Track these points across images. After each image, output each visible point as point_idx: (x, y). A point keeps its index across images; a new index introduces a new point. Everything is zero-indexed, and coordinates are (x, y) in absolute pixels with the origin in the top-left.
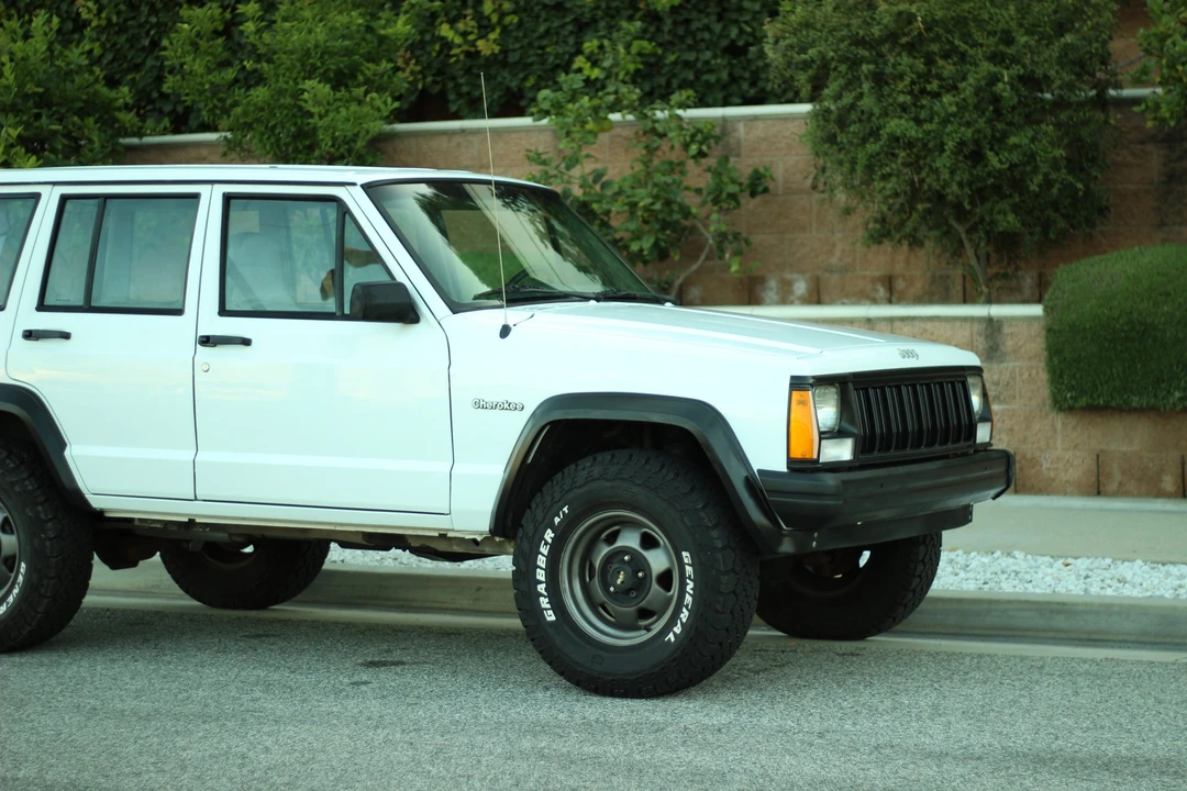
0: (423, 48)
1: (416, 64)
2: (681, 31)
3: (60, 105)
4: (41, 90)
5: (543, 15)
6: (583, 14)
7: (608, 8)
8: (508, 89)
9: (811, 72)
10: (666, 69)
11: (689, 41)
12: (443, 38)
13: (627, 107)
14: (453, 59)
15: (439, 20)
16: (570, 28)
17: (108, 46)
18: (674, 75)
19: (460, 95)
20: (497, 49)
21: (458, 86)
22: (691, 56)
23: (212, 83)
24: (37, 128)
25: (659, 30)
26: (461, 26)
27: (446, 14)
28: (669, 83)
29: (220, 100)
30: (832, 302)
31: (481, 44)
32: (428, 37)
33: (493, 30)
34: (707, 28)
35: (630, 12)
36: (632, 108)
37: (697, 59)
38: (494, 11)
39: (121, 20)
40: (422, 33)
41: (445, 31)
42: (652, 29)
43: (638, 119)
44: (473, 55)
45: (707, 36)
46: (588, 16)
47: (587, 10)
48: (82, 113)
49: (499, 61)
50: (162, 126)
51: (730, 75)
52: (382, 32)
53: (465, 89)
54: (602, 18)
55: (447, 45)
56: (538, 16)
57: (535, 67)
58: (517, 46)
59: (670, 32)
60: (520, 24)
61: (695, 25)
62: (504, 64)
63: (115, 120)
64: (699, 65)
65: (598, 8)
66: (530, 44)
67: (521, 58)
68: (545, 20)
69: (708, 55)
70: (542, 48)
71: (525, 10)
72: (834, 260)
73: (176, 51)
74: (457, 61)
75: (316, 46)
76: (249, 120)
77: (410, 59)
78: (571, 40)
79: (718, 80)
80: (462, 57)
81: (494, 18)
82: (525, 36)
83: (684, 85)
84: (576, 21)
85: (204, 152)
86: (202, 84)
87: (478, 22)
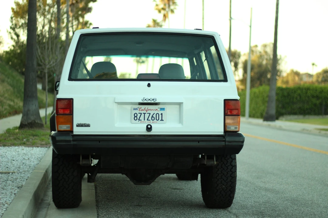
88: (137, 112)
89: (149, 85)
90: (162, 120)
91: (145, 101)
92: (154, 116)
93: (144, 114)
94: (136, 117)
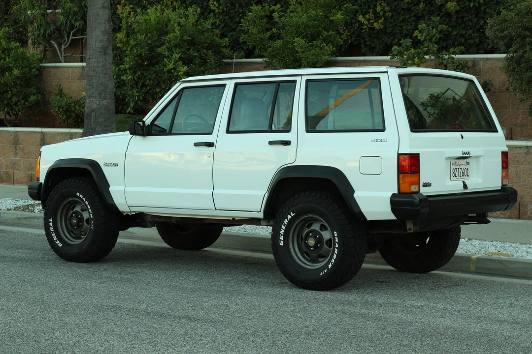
0: (352, 25)
1: (348, 32)
2: (460, 21)
3: (198, 45)
4: (190, 38)
5: (402, 12)
6: (418, 13)
7: (429, 10)
8: (386, 43)
9: (506, 41)
10: (452, 38)
11: (463, 26)
12: (360, 21)
13: (431, 53)
14: (364, 30)
15: (359, 13)
16: (413, 18)
17: (222, 21)
18: (456, 40)
19: (366, 46)
20: (382, 27)
21: (365, 42)
22: (463, 32)
23: (260, 38)
24: (188, 54)
25: (450, 20)
26: (367, 16)
27: (362, 12)
28: (454, 43)
29: (264, 45)
30: (517, 139)
31: (375, 24)
32: (354, 21)
33: (381, 19)
34: (470, 20)
35: (438, 12)
36: (433, 54)
37: (466, 33)
38: (381, 11)
39: (228, 10)
40: (351, 19)
41: (361, 18)
42: (448, 20)
43: (436, 58)
44: (372, 29)
45: (471, 23)
46: (421, 14)
47: (420, 11)
48: (208, 48)
49: (383, 31)
50: (241, 55)
51: (480, 40)
52: (331, 18)
53: (368, 43)
54: (426, 15)
55: (361, 24)
56: (400, 13)
57: (398, 35)
58: (391, 25)
59: (455, 21)
60: (393, 16)
61: (465, 19)
62: (385, 33)
63: (222, 52)
64: (467, 36)
65: (425, 10)
66: (396, 25)
67: (392, 30)
68: (402, 15)
69: (471, 31)
70: (401, 27)
71: (394, 11)
72: (518, 121)
73: (246, 24)
74: (366, 31)
75: (303, 24)
76: (274, 54)
77: (346, 30)
78: (413, 24)
79: (474, 43)
80: (367, 30)
81: (381, 14)
82: (394, 21)
83: (460, 44)
84: (415, 16)
85: (258, 66)
86: (256, 38)
87: (374, 15)
88: (454, 167)
89: (462, 137)
90: (468, 176)
91: (465, 155)
92: (464, 172)
93: (458, 169)
94: (454, 174)
